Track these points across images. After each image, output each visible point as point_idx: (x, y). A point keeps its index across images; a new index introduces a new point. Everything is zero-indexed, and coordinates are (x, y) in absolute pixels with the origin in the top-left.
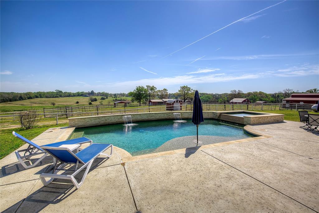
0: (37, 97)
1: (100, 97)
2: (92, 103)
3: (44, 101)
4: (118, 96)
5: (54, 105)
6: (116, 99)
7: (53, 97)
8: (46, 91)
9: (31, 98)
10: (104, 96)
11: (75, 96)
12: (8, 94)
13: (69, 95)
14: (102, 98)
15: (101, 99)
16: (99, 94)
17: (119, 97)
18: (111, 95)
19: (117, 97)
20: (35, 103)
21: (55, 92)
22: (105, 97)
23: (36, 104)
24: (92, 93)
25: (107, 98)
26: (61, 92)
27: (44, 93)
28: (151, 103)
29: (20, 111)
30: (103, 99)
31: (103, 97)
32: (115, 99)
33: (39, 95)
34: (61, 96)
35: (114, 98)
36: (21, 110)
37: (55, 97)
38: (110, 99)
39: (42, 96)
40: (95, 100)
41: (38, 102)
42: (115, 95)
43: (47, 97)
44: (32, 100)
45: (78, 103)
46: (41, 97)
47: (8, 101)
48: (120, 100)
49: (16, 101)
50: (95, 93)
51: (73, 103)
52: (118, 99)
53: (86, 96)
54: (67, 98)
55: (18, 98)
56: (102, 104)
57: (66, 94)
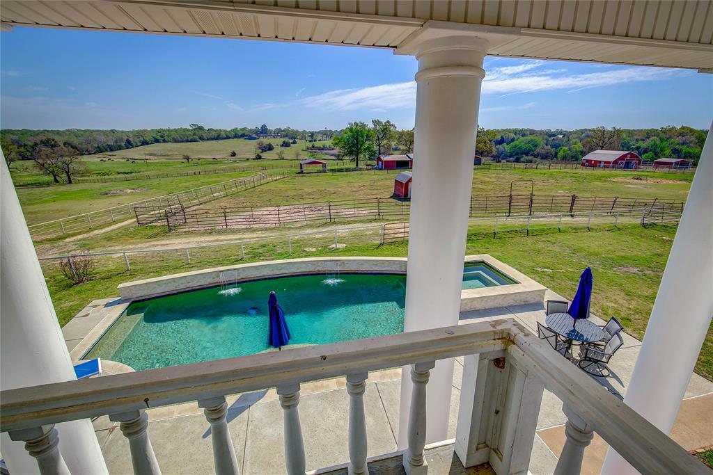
0: (157, 141)
1: (280, 141)
2: (264, 155)
3: (170, 151)
4: (319, 138)
5: (188, 159)
6: (313, 147)
7: (187, 141)
8: (172, 128)
9: (148, 144)
10: (290, 137)
11: (229, 138)
12: (105, 133)
13: (218, 136)
14: (284, 142)
15: (282, 146)
16: (278, 133)
17: (320, 140)
18: (303, 135)
19: (315, 141)
20: (155, 155)
21: (191, 128)
22: (291, 141)
23: (156, 158)
24: (264, 131)
25: (294, 143)
26: (201, 128)
27: (169, 130)
28: (380, 163)
29: (128, 173)
30: (286, 145)
31: (286, 139)
32: (310, 145)
33: (161, 137)
34: (202, 139)
35: (310, 141)
36: (129, 171)
37: (192, 141)
38: (301, 144)
39: (166, 138)
40: (270, 148)
41: (159, 153)
42: (312, 134)
43: (176, 141)
44: (149, 148)
45: (234, 154)
46: (164, 141)
47: (107, 151)
48: (322, 146)
49: (120, 149)
50: (270, 131)
51: (224, 156)
52: (317, 144)
53: (251, 138)
54: (215, 142)
55: (123, 144)
56: (283, 159)
57: (213, 134)
